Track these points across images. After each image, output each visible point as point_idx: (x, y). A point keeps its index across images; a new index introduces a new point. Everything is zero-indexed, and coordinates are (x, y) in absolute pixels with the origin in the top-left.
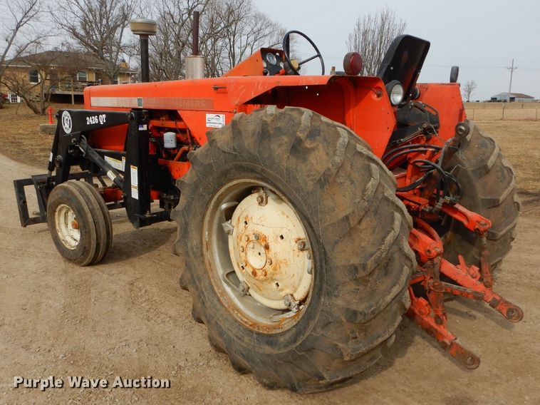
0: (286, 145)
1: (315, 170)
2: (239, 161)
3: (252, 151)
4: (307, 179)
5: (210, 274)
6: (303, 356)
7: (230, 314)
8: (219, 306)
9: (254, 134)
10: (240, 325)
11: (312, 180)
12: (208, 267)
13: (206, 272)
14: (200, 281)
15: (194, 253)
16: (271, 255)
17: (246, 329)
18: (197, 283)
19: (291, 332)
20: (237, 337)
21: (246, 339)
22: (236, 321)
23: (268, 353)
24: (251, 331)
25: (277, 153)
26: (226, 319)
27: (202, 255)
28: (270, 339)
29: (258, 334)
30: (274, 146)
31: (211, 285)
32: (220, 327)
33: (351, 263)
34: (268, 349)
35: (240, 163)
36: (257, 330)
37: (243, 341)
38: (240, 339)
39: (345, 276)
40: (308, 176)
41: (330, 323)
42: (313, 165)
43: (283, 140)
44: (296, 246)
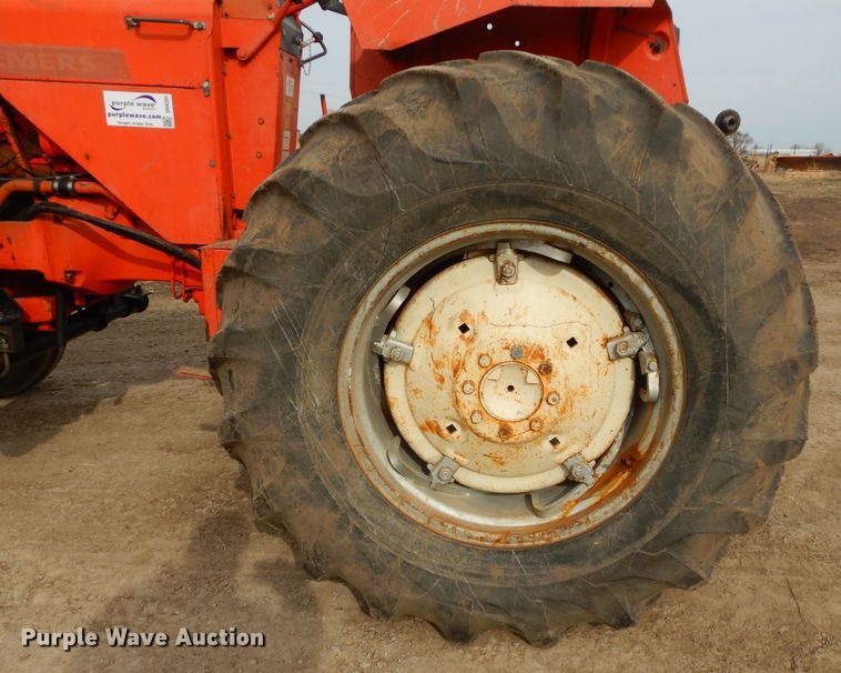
0: (630, 134)
1: (708, 185)
2: (493, 180)
3: (539, 153)
4: (696, 207)
5: (365, 463)
6: (664, 556)
7: (438, 535)
8: (402, 528)
9: (533, 113)
10: (470, 548)
11: (707, 207)
12: (357, 450)
13: (353, 462)
14: (340, 488)
15: (315, 427)
16: (554, 384)
17: (487, 552)
18: (334, 494)
19: (619, 523)
20: (470, 575)
21: (497, 571)
22: (457, 544)
23: (567, 578)
24: (501, 551)
25: (614, 154)
26: (431, 547)
27: (339, 425)
28: (562, 552)
29: (525, 551)
30: (603, 139)
31: (373, 486)
32: (420, 569)
33: (785, 357)
34: (563, 572)
35: (492, 186)
36: (515, 545)
37: (490, 577)
38: (478, 576)
39: (774, 383)
40: (697, 200)
41: (733, 477)
42: (701, 175)
43: (620, 124)
44: (601, 355)
